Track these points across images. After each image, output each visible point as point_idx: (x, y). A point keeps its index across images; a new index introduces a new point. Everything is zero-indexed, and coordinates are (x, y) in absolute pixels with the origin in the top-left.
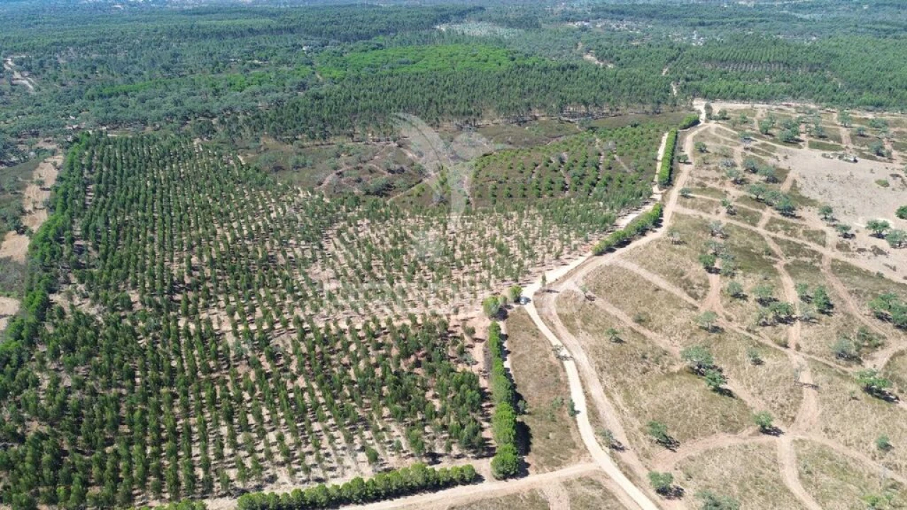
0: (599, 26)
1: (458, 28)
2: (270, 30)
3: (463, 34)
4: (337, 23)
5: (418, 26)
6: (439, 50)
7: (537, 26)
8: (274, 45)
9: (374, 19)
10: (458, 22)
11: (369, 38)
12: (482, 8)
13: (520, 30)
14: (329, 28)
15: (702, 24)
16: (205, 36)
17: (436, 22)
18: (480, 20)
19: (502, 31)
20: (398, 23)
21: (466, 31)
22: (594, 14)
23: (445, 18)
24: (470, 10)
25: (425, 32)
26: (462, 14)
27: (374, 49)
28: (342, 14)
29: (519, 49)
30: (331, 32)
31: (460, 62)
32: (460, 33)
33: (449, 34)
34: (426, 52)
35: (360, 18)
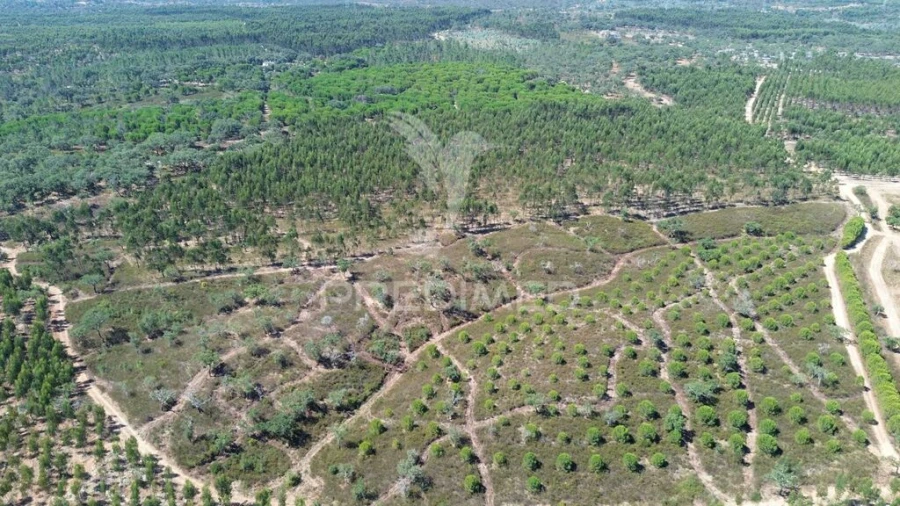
0: (629, 35)
1: (460, 37)
2: (229, 38)
3: (466, 46)
4: (314, 29)
5: (411, 35)
6: (435, 71)
7: (555, 36)
8: (224, 60)
9: (360, 25)
10: (459, 29)
11: (349, 50)
12: (487, 12)
13: (535, 41)
14: (302, 36)
15: (755, 36)
16: (144, 45)
17: (434, 28)
18: (486, 26)
19: (514, 43)
20: (387, 30)
21: (469, 42)
22: (620, 21)
23: (444, 24)
24: (474, 14)
25: (418, 43)
26: (465, 19)
27: (353, 67)
28: (324, 17)
29: (538, 70)
30: (302, 43)
31: (462, 92)
32: (462, 44)
33: (449, 47)
34: (418, 74)
35: (343, 22)
